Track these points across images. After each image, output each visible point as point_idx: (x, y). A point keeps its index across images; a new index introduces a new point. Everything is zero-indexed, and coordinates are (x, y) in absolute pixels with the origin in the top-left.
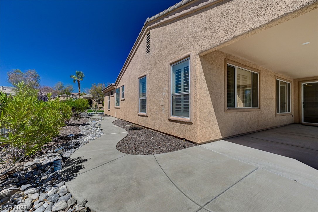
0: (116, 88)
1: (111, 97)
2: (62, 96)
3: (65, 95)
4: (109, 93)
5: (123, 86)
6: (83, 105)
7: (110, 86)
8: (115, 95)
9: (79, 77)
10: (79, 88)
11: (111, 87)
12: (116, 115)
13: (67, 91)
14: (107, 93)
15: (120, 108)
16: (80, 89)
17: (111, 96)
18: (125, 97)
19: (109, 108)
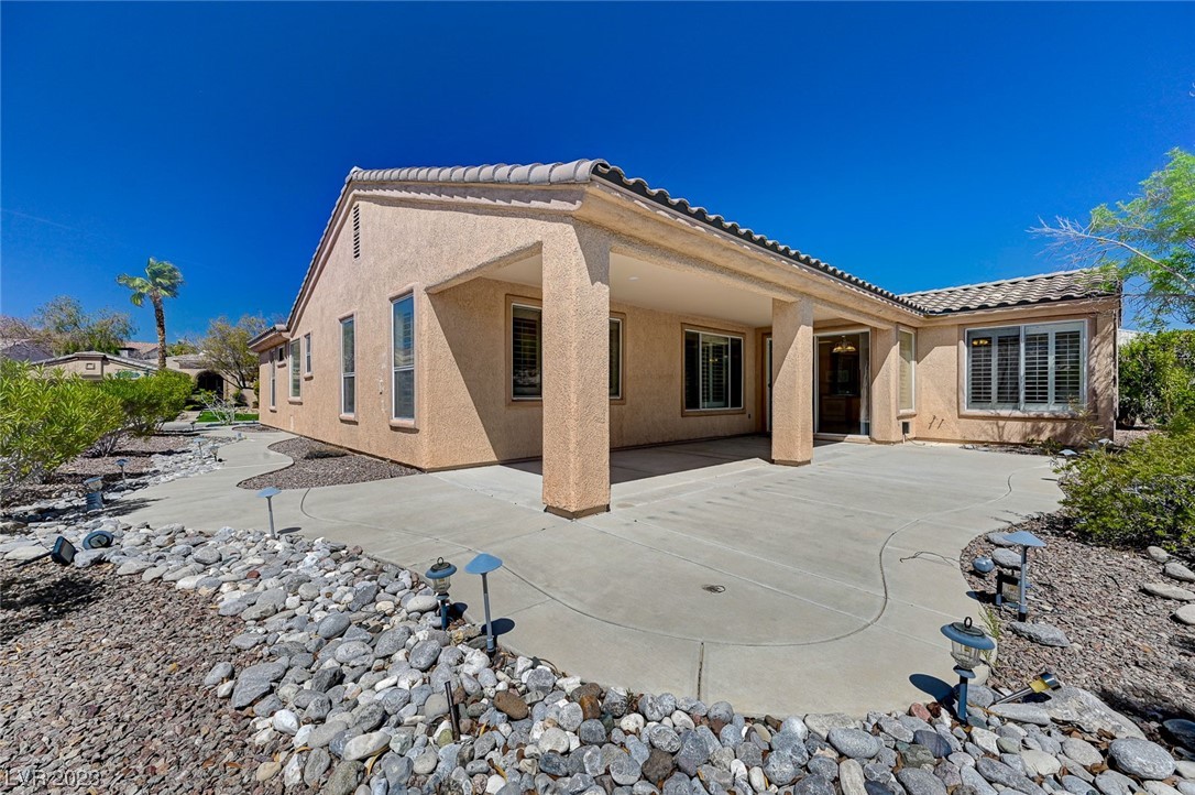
0: (291, 340)
1: (279, 367)
2: (79, 358)
3: (92, 353)
4: (272, 354)
5: (308, 336)
6: (171, 394)
7: (271, 331)
8: (289, 360)
9: (160, 284)
10: (161, 326)
11: (275, 336)
12: (292, 427)
13: (104, 335)
14: (268, 353)
15: (301, 404)
16: (163, 329)
17: (277, 363)
18: (315, 372)
19: (274, 404)
